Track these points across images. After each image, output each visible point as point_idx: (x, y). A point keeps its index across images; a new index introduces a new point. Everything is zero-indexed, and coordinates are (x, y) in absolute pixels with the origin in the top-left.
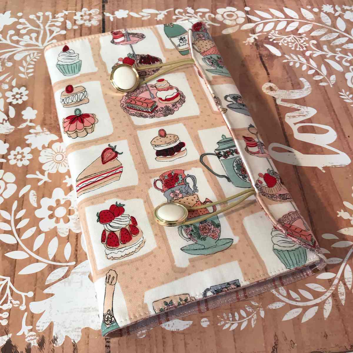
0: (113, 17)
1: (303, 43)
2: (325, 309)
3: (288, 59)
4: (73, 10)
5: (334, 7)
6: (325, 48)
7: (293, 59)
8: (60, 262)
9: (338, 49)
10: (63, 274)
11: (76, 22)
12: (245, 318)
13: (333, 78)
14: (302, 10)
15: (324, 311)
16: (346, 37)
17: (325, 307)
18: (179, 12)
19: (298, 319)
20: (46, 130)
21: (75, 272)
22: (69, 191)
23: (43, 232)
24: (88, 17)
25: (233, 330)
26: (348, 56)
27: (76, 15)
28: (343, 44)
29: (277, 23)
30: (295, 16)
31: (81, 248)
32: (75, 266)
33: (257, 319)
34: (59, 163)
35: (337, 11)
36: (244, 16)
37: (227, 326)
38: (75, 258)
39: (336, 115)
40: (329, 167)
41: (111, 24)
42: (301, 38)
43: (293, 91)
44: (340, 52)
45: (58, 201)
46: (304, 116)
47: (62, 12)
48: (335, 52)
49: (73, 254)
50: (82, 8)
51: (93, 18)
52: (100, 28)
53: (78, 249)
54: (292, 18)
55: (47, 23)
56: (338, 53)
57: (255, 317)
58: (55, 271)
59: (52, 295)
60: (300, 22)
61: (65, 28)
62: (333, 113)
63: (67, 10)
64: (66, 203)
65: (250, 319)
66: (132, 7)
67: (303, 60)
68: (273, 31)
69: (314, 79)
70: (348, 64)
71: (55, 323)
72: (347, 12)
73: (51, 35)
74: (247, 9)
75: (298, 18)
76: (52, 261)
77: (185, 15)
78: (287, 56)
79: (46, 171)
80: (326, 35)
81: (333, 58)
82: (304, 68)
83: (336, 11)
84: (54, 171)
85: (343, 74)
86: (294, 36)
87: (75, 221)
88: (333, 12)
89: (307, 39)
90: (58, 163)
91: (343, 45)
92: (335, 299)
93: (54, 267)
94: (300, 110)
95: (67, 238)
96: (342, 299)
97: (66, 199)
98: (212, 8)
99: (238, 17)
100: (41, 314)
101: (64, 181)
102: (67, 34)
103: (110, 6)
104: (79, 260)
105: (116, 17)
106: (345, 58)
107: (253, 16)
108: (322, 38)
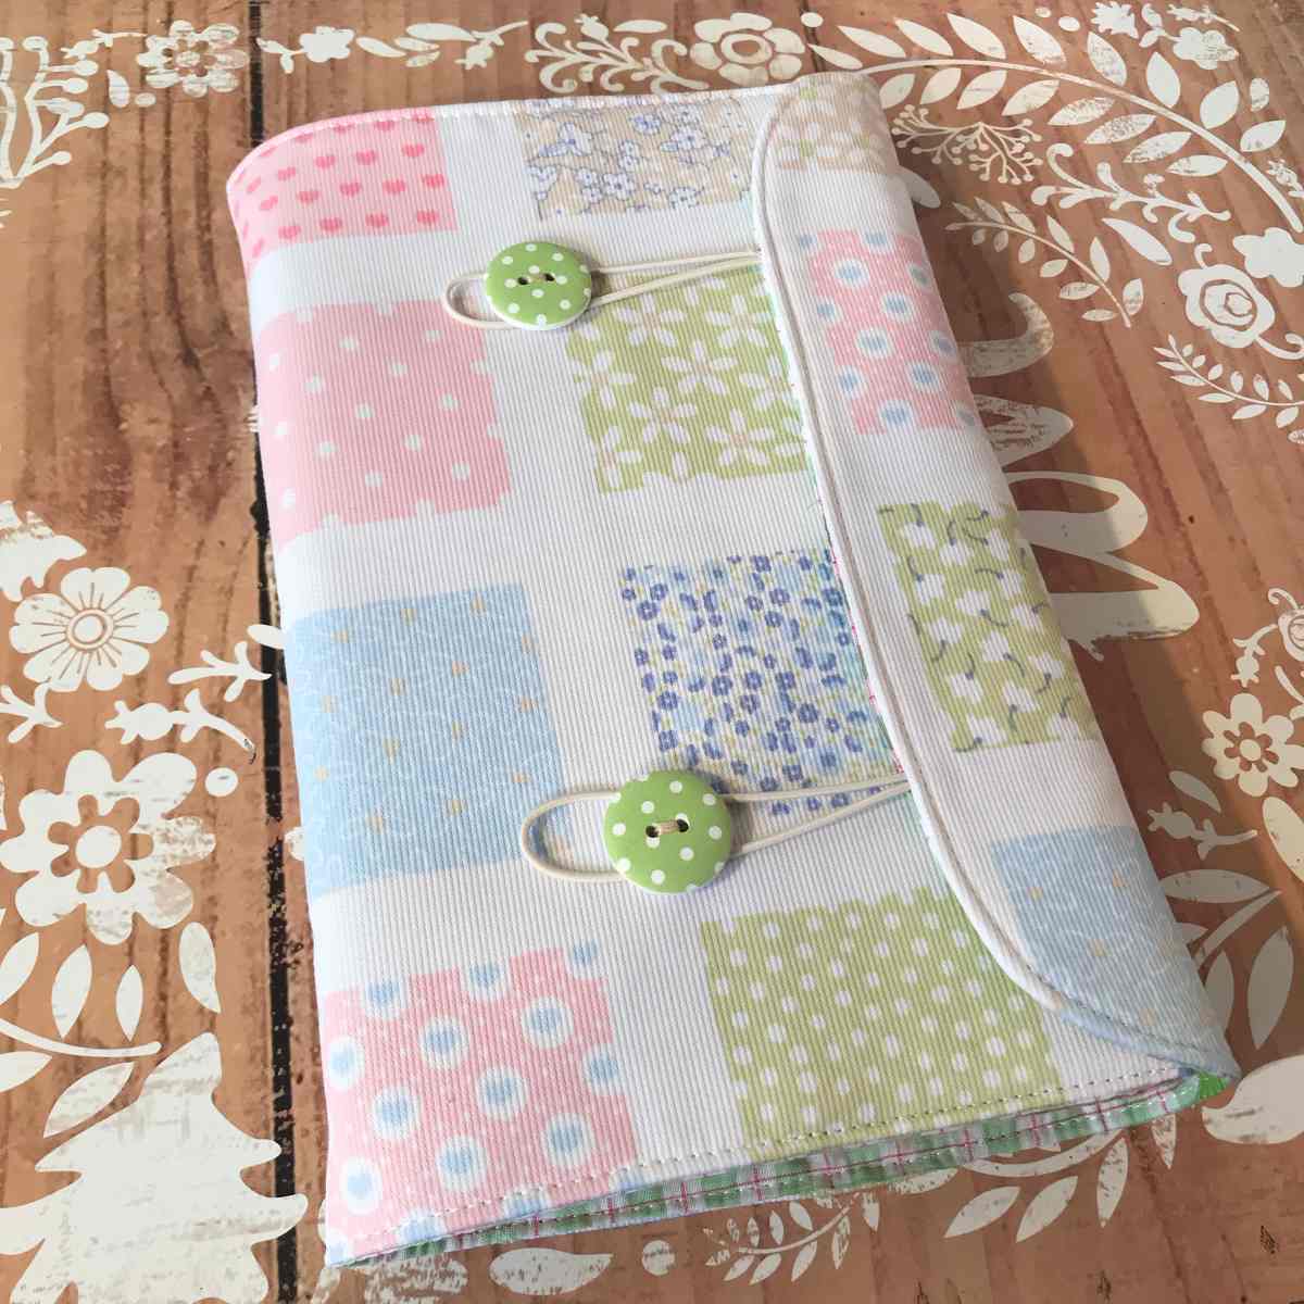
0: (293, 57)
1: (1021, 155)
2: (1102, 1186)
3: (965, 219)
4: (134, 30)
5: (1137, 10)
6: (1104, 172)
7: (987, 219)
8: (101, 1046)
9: (1152, 179)
10: (114, 1092)
11: (148, 78)
12: (811, 1233)
13: (1134, 290)
14: (1019, 23)
15: (1100, 1193)
16: (1181, 128)
17: (1101, 1178)
18: (549, 36)
19: (1004, 1226)
20: (39, 520)
21: (159, 1085)
22: (131, 761)
23: (32, 930)
24: (194, 59)
25: (765, 1283)
26: (1189, 203)
27: (145, 49)
28: (1170, 159)
29: (923, 77)
30: (990, 49)
31: (184, 988)
32: (160, 1058)
33: (851, 1238)
34: (88, 649)
35: (1149, 28)
36: (801, 49)
37: (741, 1266)
38: (157, 1027)
39: (1146, 438)
40: (1118, 640)
41: (285, 88)
42: (1017, 134)
43: (985, 345)
44: (1160, 188)
45: (88, 804)
46: (1026, 442)
47: (92, 38)
48: (1141, 190)
49: (150, 1014)
50: (168, 23)
51: (213, 60)
52: (244, 100)
53: (170, 992)
54: (981, 57)
55: (32, 81)
56: (1151, 192)
57: (845, 1226)
58: (84, 1082)
59: (71, 1177)
60: (1011, 73)
61: (105, 105)
62: (1132, 430)
63: (108, 29)
64: (117, 810)
65: (829, 1235)
66: (365, 17)
67: (1024, 223)
68: (910, 108)
69: (1064, 295)
70: (1189, 238)
71: (81, 1290)
72: (1184, 32)
73: (46, 134)
74: (812, 20)
75: (1004, 57)
76: (67, 1041)
77: (574, 45)
78: (961, 208)
79: (38, 684)
80: (1107, 124)
81: (1133, 213)
82: (1027, 253)
83: (1143, 27)
84: (70, 684)
85: (1172, 273)
86: (990, 128)
87: (154, 881)
88: (1134, 34)
89: (1037, 138)
90: (85, 651)
91: (1171, 163)
92: (1139, 1147)
93: (79, 1068)
94: (1010, 419)
95: (126, 950)
96: (1163, 1145)
97: (118, 795)
98: (676, 18)
99: (775, 54)
100: (28, 1257)
101: (110, 724)
102: (114, 128)
103: (280, 14)
104: (173, 1034)
105: (305, 55)
106: (1179, 211)
107: (834, 47)
108: (1092, 135)
